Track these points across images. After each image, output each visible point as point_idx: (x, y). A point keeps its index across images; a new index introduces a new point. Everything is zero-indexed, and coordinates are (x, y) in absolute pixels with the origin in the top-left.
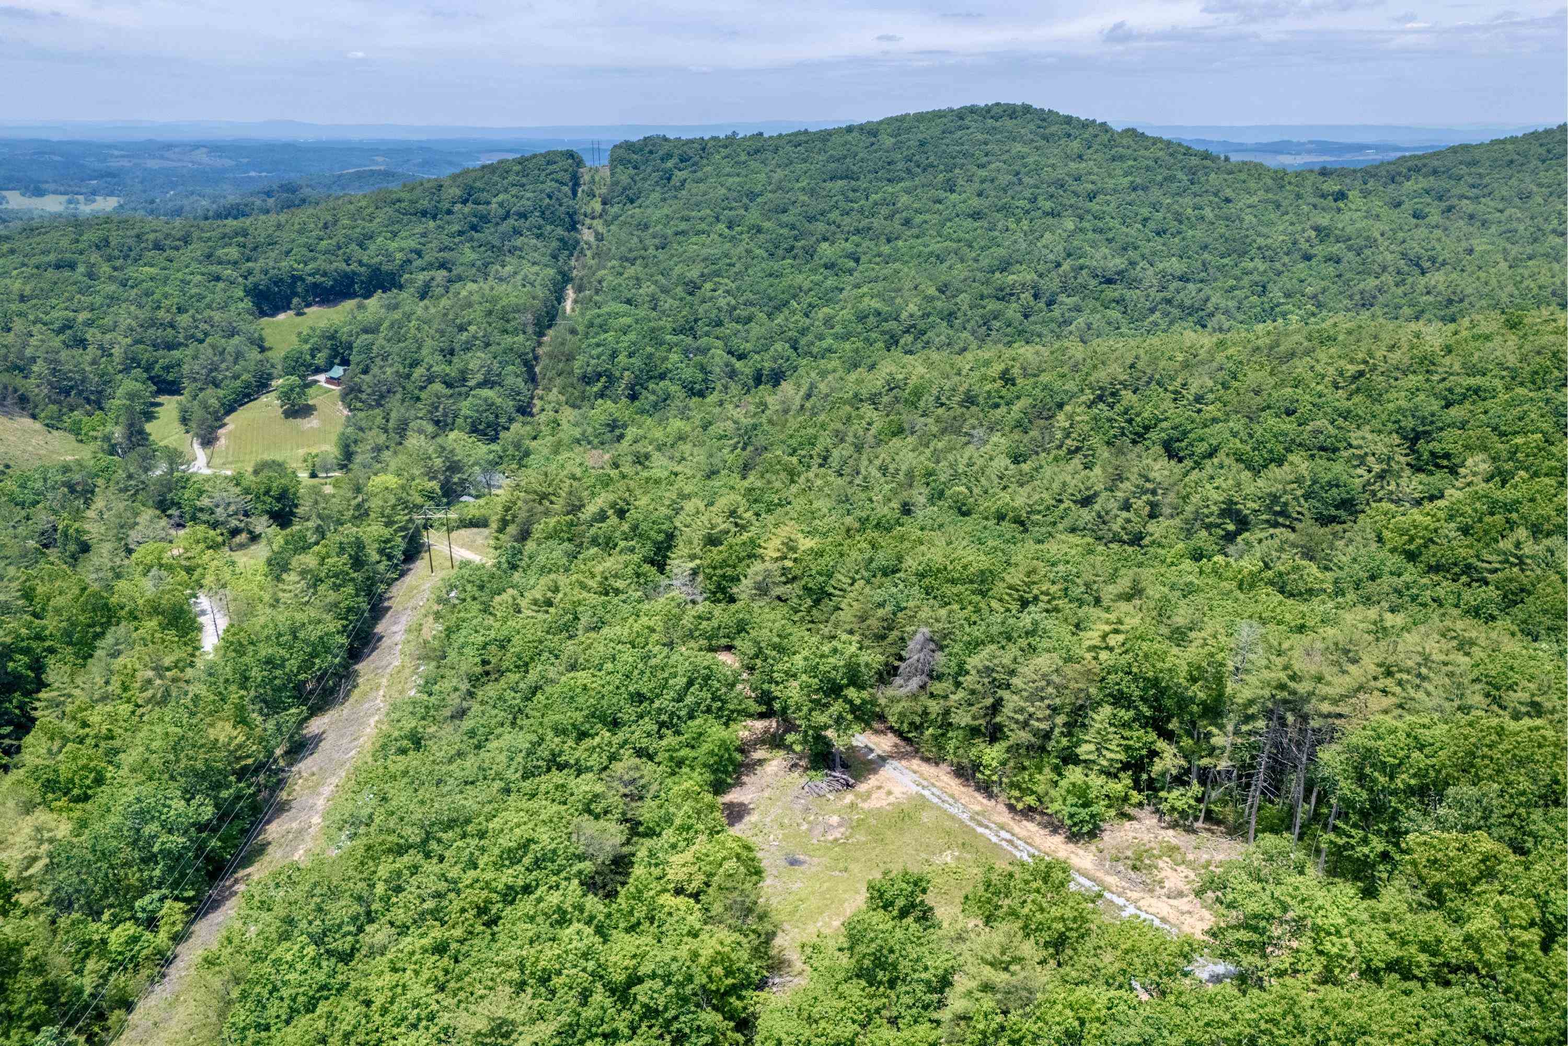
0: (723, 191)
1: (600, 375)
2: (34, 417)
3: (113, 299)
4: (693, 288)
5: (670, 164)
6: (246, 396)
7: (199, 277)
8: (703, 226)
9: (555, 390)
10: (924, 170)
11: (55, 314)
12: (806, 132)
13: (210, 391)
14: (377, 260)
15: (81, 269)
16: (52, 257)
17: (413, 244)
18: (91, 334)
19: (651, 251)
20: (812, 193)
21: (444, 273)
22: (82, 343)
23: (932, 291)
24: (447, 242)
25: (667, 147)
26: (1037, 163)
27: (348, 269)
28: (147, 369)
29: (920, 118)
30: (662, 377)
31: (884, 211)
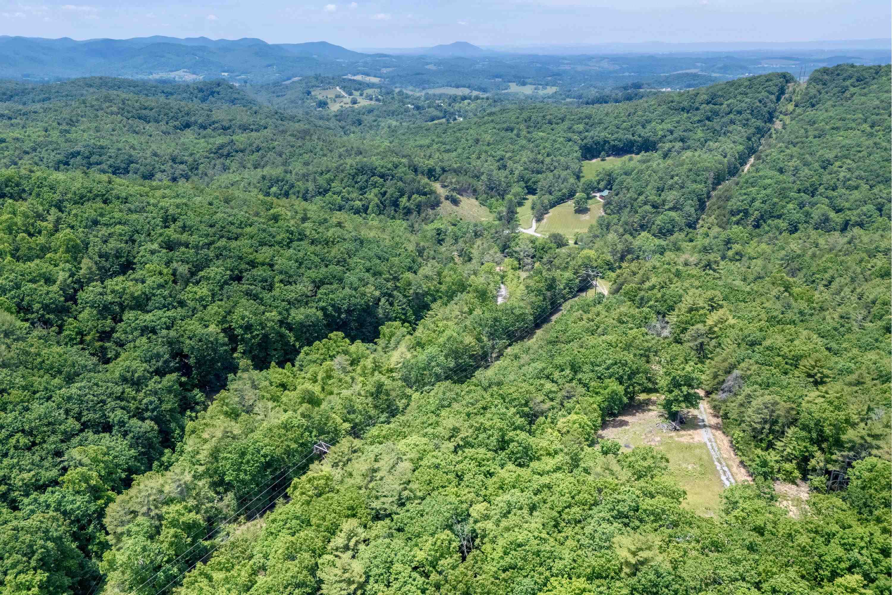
0: (877, 102)
1: (740, 211)
2: (477, 199)
3: (523, 147)
4: (826, 164)
5: (848, 83)
6: (561, 200)
7: (562, 139)
8: (854, 125)
9: (713, 217)
11: (499, 153)
13: (547, 196)
14: (648, 134)
15: (515, 132)
16: (505, 126)
17: (669, 126)
18: (510, 164)
19: (811, 139)
21: (681, 144)
22: (505, 167)
24: (689, 126)
25: (850, 71)
27: (632, 138)
28: (526, 183)
30: (779, 217)
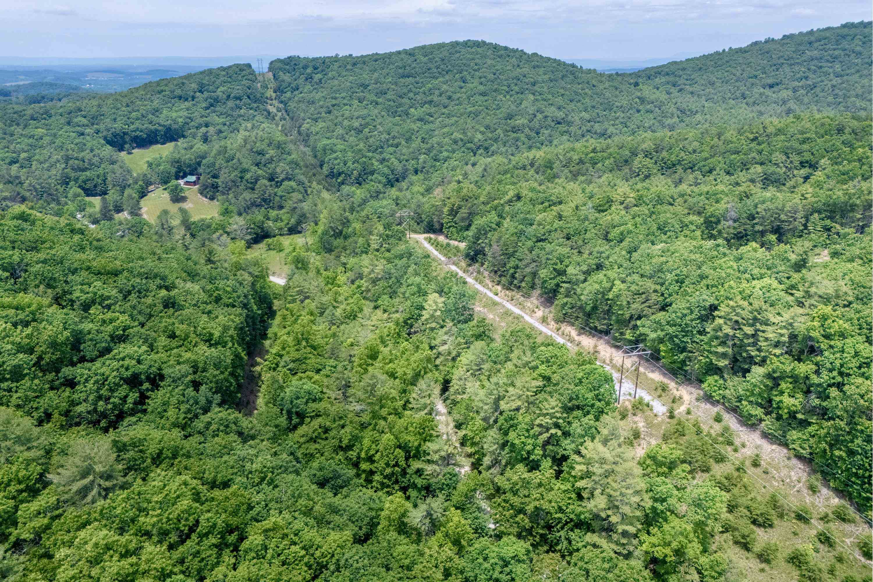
1: (340, 174)
3: (33, 146)
4: (358, 131)
5: (308, 71)
7: (73, 134)
8: (345, 101)
10: (447, 73)
12: (377, 54)
14: (169, 122)
17: (184, 114)
19: (323, 114)
20: (396, 84)
23: (482, 129)
24: (203, 112)
25: (303, 62)
26: (502, 68)
27: (153, 128)
28: (76, 182)
29: (432, 46)
30: (372, 173)
31: (437, 92)
